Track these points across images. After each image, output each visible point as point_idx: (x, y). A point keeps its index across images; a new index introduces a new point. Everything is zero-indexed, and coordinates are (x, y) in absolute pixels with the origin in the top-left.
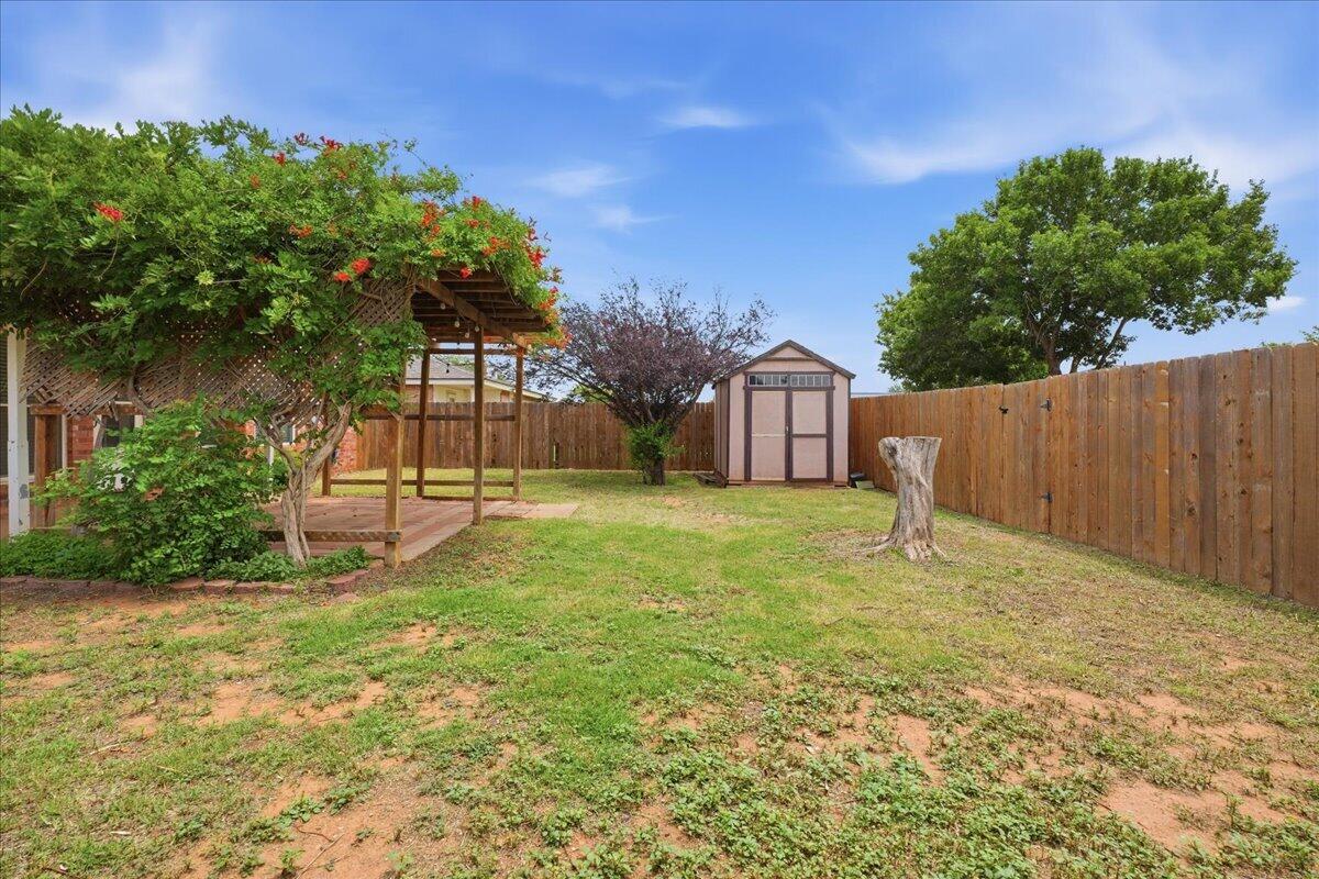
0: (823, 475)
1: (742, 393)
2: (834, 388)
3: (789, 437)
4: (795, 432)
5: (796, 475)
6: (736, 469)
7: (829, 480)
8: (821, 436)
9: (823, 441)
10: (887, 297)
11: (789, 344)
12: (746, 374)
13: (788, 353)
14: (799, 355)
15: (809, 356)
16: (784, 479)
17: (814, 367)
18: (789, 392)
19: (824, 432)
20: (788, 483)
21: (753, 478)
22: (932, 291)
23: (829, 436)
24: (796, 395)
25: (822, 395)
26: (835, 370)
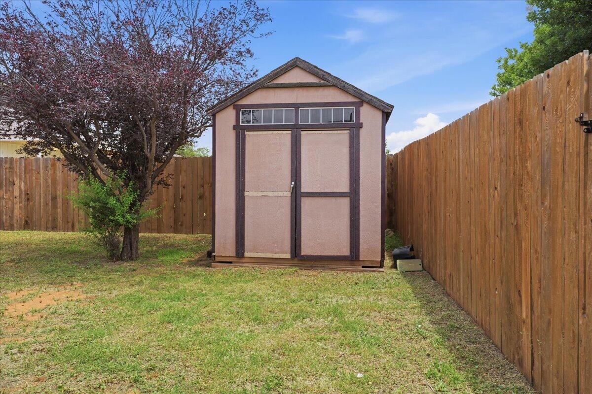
0: (345, 251)
1: (232, 135)
2: (360, 126)
3: (297, 195)
4: (305, 188)
5: (305, 251)
6: (225, 242)
7: (353, 258)
8: (341, 195)
9: (345, 202)
10: (509, 51)
11: (295, 64)
12: (237, 108)
13: (296, 76)
14: (312, 79)
15: (326, 81)
16: (288, 256)
17: (332, 95)
18: (296, 130)
19: (346, 189)
20: (296, 261)
21: (247, 254)
22: (552, 34)
23: (353, 195)
24: (306, 137)
25: (343, 136)
26: (362, 99)
